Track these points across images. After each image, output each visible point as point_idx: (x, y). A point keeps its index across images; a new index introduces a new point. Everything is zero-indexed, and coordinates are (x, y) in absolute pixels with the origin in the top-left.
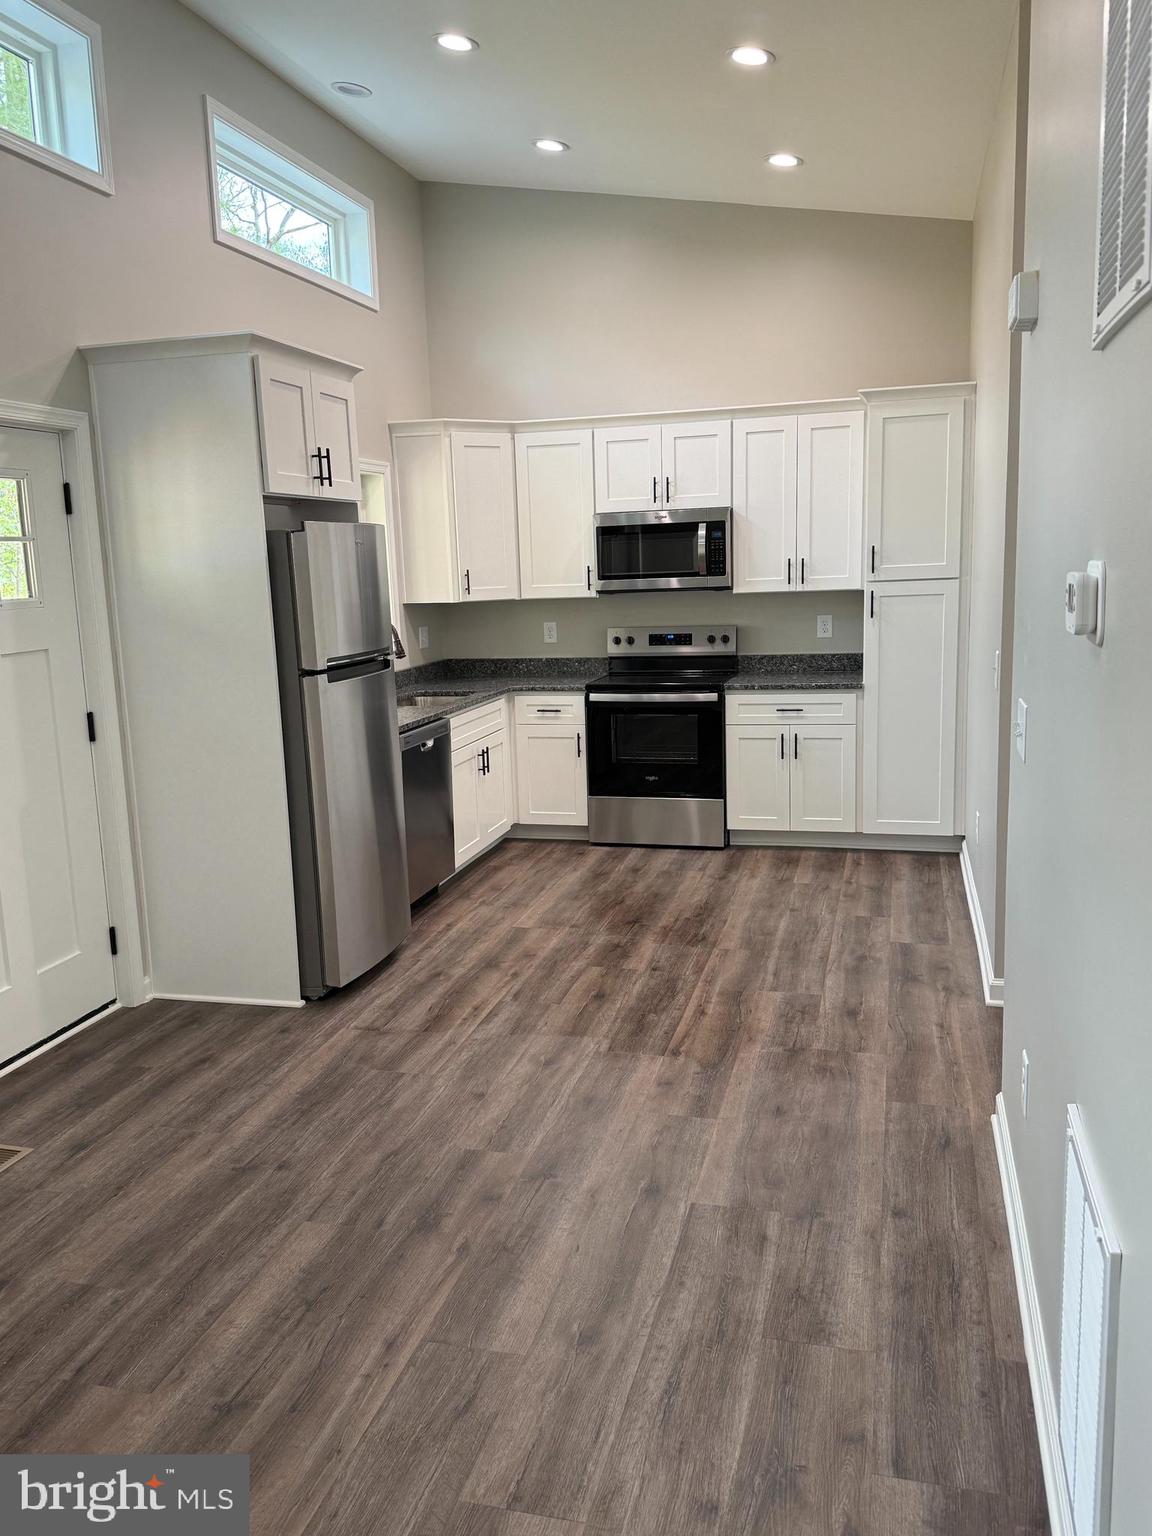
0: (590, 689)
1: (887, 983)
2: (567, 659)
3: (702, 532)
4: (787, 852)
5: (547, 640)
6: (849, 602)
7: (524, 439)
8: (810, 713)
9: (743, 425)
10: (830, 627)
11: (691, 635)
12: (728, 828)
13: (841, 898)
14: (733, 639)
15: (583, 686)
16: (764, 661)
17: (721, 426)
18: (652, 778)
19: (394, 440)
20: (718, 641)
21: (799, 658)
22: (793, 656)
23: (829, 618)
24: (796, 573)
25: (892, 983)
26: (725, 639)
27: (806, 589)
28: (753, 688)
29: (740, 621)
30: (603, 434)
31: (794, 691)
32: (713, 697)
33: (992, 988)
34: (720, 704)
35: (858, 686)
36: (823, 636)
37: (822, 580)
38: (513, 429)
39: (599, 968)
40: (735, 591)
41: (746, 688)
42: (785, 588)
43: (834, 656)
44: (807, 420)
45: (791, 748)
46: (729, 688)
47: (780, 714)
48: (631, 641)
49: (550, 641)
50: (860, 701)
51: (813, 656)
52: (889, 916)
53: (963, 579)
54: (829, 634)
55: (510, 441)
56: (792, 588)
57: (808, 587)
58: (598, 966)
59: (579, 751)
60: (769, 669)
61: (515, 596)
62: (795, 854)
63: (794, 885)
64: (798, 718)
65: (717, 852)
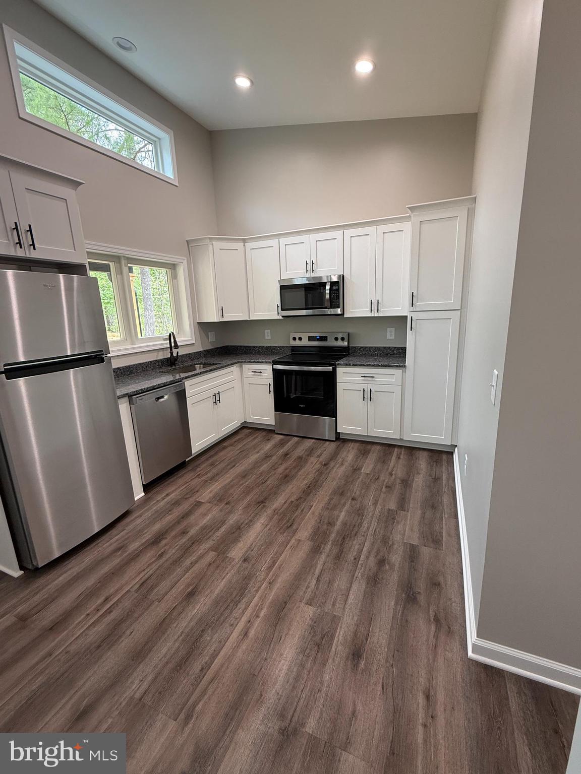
0: (275, 363)
1: (393, 603)
2: (275, 346)
3: (328, 287)
4: (365, 444)
5: (267, 338)
6: (400, 322)
7: (249, 245)
8: (378, 379)
9: (349, 232)
10: (393, 333)
11: (327, 337)
12: (338, 431)
13: (384, 489)
14: (346, 338)
15: (271, 361)
16: (362, 349)
17: (338, 234)
18: (302, 406)
19: (190, 248)
20: (339, 340)
21: (378, 349)
22: (375, 347)
23: (393, 330)
24: (374, 307)
25: (396, 604)
26: (343, 339)
27: (380, 315)
28: (350, 365)
29: (350, 330)
30: (284, 241)
31: (370, 367)
32: (330, 368)
33: (474, 645)
34: (334, 373)
35: (402, 366)
36: (389, 338)
37: (388, 311)
38: (244, 241)
39: (214, 553)
40: (345, 316)
41: (347, 365)
42: (369, 315)
43: (395, 348)
44: (382, 228)
45: (368, 396)
46: (338, 364)
47: (363, 378)
48: (300, 339)
49: (268, 339)
50: (404, 374)
51: (385, 348)
52: (408, 512)
53: (462, 310)
54: (393, 337)
55: (243, 246)
56: (373, 315)
57: (381, 314)
58: (214, 551)
59: (270, 391)
60: (364, 353)
61: (247, 319)
62: (369, 447)
63: (361, 473)
64: (372, 380)
65: (332, 442)
